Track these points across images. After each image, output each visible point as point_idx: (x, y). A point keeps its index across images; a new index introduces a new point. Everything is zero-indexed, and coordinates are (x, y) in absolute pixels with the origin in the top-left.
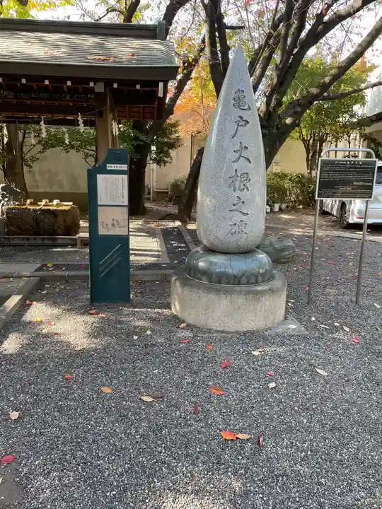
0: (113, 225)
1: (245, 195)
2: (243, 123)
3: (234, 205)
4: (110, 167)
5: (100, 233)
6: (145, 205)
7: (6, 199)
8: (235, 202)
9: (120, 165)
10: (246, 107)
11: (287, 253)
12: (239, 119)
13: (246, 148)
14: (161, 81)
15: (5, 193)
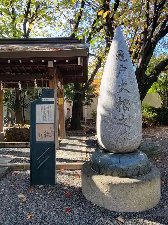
0: (45, 135)
1: (127, 114)
2: (123, 69)
3: (120, 120)
4: (44, 100)
5: (37, 140)
6: (81, 125)
7: (7, 123)
8: (120, 119)
9: (50, 99)
10: (125, 59)
11: (157, 151)
12: (120, 67)
13: (126, 84)
14: (79, 57)
15: (6, 120)
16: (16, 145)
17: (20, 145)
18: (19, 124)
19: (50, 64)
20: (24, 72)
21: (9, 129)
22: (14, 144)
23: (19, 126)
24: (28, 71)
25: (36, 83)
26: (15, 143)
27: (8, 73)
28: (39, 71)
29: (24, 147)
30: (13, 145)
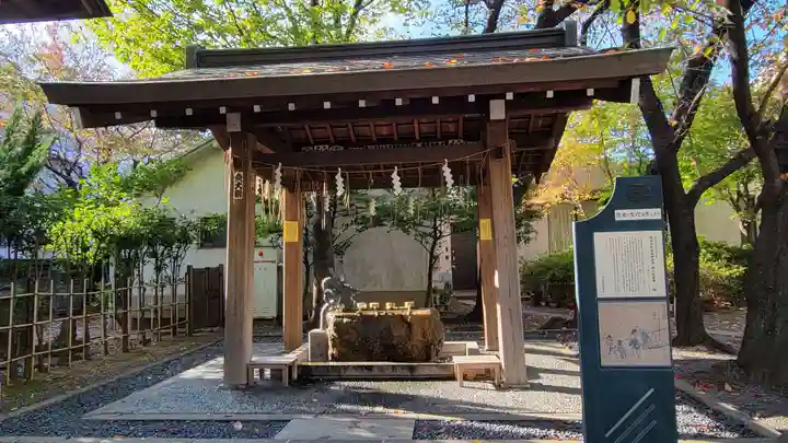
0: (634, 343)
4: (622, 215)
5: (604, 363)
7: (332, 301)
9: (644, 211)
14: (634, 77)
15: (331, 291)
16: (375, 372)
17: (389, 372)
18: (371, 304)
19: (497, 111)
20: (369, 141)
21: (345, 320)
22: (369, 368)
23: (368, 309)
24: (383, 140)
25: (447, 172)
26: (372, 366)
27: (321, 147)
28: (417, 137)
29: (407, 380)
30: (366, 372)
